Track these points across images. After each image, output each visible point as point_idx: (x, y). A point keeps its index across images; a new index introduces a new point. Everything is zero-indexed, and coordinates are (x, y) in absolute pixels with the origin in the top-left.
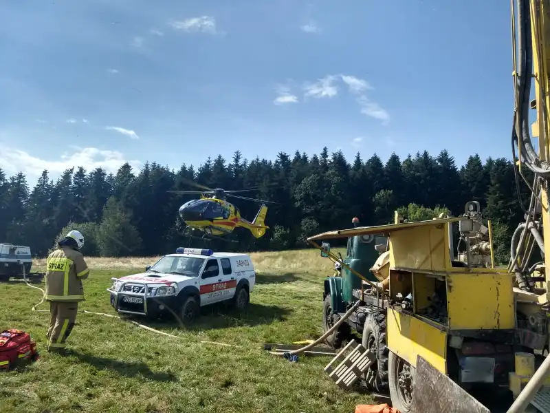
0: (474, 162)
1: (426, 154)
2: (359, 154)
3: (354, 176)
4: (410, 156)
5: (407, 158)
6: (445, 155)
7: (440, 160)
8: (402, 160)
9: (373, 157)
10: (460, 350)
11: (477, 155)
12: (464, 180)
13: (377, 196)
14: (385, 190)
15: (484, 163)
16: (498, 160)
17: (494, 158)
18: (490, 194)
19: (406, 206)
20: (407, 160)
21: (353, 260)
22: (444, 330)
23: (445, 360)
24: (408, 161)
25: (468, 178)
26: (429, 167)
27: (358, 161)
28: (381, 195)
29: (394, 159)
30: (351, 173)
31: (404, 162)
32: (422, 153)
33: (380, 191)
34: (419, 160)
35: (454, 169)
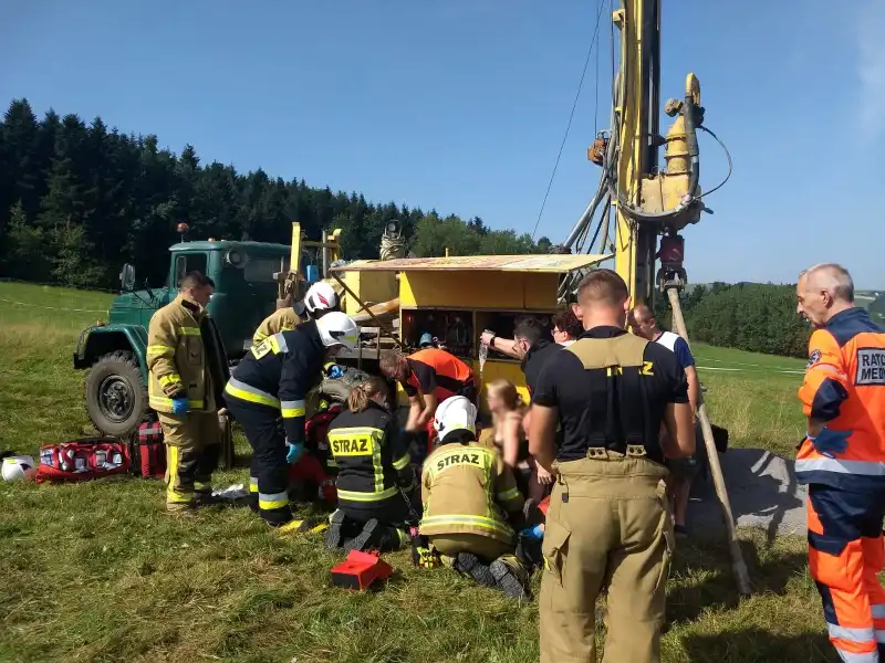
0: (20, 111)
11: (25, 101)
25: (11, 139)
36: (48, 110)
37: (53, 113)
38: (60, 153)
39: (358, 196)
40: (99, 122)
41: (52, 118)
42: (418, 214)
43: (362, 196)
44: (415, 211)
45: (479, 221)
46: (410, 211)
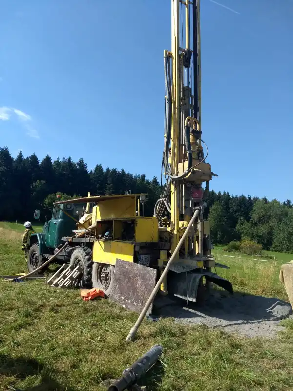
0: (99, 168)
1: (69, 160)
2: (21, 151)
3: (17, 167)
4: (58, 159)
5: (57, 160)
6: (81, 162)
7: (78, 164)
8: (53, 160)
9: (32, 156)
10: (138, 252)
11: (101, 165)
12: (92, 179)
13: (34, 184)
14: (40, 180)
15: (105, 170)
16: (113, 169)
17: (111, 168)
18: (107, 189)
19: (55, 193)
20: (57, 161)
21: (59, 220)
22: (132, 243)
23: (133, 257)
24: (57, 163)
25: (94, 178)
26: (71, 168)
27: (20, 156)
28: (37, 184)
29: (48, 159)
30: (14, 165)
31: (55, 162)
32: (67, 158)
33: (36, 181)
34: (65, 162)
35: (86, 171)
36: (107, 167)
37: (108, 168)
38: (109, 182)
39: (226, 193)
40: (123, 170)
41: (108, 170)
42: (256, 199)
43: (228, 193)
44: (254, 198)
45: (289, 202)
46: (252, 198)
